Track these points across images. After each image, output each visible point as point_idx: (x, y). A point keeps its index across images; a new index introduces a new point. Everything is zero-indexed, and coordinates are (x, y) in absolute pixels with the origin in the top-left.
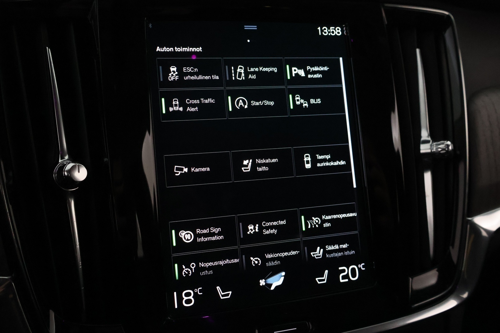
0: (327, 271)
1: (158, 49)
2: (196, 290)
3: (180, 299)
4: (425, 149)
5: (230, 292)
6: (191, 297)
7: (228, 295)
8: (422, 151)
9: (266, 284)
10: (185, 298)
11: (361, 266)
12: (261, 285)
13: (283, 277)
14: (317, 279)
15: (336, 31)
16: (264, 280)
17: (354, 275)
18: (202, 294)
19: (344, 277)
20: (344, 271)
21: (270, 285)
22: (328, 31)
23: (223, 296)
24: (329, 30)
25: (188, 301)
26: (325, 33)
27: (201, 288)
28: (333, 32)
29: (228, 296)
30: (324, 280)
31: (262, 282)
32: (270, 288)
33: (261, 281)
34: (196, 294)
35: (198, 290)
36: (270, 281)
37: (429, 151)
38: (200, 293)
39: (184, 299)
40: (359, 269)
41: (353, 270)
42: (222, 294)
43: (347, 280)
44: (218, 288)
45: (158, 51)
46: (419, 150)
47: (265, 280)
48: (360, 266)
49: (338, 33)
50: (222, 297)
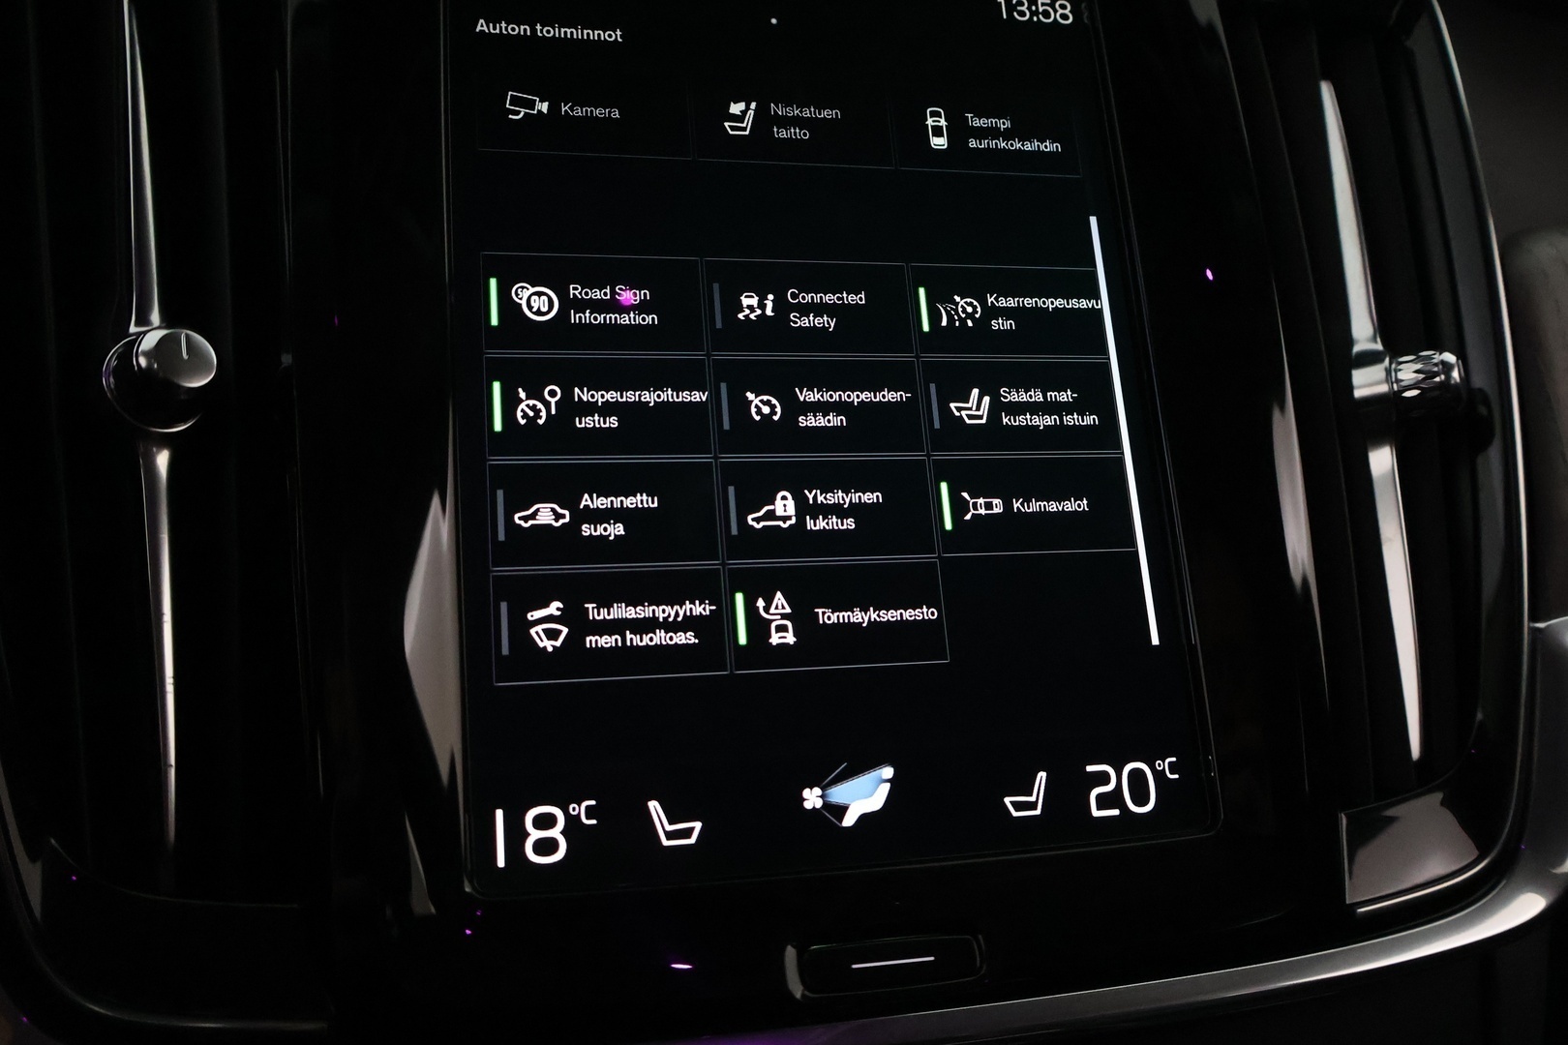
0: (1042, 775)
1: (481, 26)
2: (574, 809)
3: (516, 835)
4: (1367, 382)
5: (698, 825)
6: (556, 833)
7: (688, 833)
8: (1358, 393)
9: (827, 806)
10: (535, 835)
11: (1164, 765)
12: (808, 805)
13: (888, 785)
14: (1007, 800)
15: (1055, 11)
16: (817, 791)
17: (1140, 798)
18: (594, 822)
19: (1104, 801)
20: (1103, 778)
21: (841, 810)
22: (1029, 8)
23: (670, 835)
24: (1034, 8)
25: (546, 846)
26: (1022, 14)
27: (593, 802)
28: (1046, 14)
29: (689, 837)
30: (1033, 806)
31: (812, 798)
32: (841, 819)
33: (806, 793)
34: (572, 822)
35: (580, 809)
36: (839, 793)
37: (1384, 388)
38: (587, 818)
39: (529, 835)
40: (1159, 776)
41: (1137, 777)
42: (669, 828)
43: (1116, 812)
44: (654, 806)
45: (482, 31)
46: (1350, 388)
47: (823, 789)
48: (1159, 765)
49: (1064, 17)
50: (668, 839)
